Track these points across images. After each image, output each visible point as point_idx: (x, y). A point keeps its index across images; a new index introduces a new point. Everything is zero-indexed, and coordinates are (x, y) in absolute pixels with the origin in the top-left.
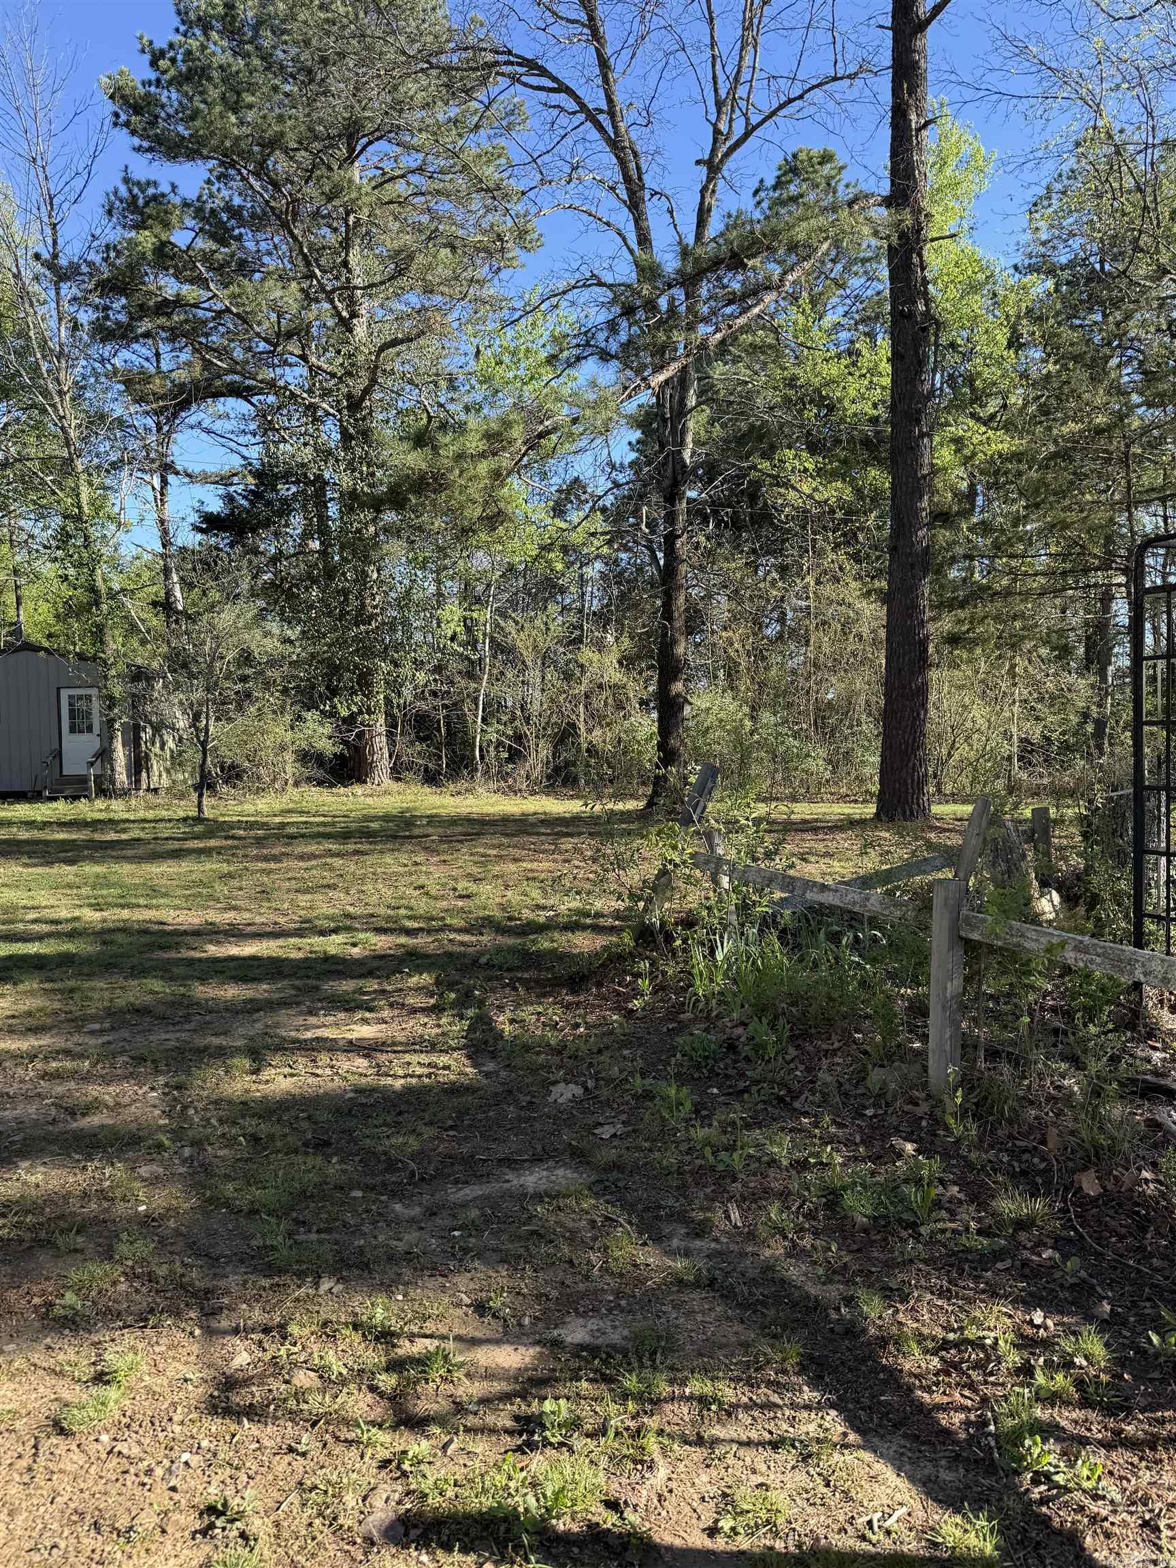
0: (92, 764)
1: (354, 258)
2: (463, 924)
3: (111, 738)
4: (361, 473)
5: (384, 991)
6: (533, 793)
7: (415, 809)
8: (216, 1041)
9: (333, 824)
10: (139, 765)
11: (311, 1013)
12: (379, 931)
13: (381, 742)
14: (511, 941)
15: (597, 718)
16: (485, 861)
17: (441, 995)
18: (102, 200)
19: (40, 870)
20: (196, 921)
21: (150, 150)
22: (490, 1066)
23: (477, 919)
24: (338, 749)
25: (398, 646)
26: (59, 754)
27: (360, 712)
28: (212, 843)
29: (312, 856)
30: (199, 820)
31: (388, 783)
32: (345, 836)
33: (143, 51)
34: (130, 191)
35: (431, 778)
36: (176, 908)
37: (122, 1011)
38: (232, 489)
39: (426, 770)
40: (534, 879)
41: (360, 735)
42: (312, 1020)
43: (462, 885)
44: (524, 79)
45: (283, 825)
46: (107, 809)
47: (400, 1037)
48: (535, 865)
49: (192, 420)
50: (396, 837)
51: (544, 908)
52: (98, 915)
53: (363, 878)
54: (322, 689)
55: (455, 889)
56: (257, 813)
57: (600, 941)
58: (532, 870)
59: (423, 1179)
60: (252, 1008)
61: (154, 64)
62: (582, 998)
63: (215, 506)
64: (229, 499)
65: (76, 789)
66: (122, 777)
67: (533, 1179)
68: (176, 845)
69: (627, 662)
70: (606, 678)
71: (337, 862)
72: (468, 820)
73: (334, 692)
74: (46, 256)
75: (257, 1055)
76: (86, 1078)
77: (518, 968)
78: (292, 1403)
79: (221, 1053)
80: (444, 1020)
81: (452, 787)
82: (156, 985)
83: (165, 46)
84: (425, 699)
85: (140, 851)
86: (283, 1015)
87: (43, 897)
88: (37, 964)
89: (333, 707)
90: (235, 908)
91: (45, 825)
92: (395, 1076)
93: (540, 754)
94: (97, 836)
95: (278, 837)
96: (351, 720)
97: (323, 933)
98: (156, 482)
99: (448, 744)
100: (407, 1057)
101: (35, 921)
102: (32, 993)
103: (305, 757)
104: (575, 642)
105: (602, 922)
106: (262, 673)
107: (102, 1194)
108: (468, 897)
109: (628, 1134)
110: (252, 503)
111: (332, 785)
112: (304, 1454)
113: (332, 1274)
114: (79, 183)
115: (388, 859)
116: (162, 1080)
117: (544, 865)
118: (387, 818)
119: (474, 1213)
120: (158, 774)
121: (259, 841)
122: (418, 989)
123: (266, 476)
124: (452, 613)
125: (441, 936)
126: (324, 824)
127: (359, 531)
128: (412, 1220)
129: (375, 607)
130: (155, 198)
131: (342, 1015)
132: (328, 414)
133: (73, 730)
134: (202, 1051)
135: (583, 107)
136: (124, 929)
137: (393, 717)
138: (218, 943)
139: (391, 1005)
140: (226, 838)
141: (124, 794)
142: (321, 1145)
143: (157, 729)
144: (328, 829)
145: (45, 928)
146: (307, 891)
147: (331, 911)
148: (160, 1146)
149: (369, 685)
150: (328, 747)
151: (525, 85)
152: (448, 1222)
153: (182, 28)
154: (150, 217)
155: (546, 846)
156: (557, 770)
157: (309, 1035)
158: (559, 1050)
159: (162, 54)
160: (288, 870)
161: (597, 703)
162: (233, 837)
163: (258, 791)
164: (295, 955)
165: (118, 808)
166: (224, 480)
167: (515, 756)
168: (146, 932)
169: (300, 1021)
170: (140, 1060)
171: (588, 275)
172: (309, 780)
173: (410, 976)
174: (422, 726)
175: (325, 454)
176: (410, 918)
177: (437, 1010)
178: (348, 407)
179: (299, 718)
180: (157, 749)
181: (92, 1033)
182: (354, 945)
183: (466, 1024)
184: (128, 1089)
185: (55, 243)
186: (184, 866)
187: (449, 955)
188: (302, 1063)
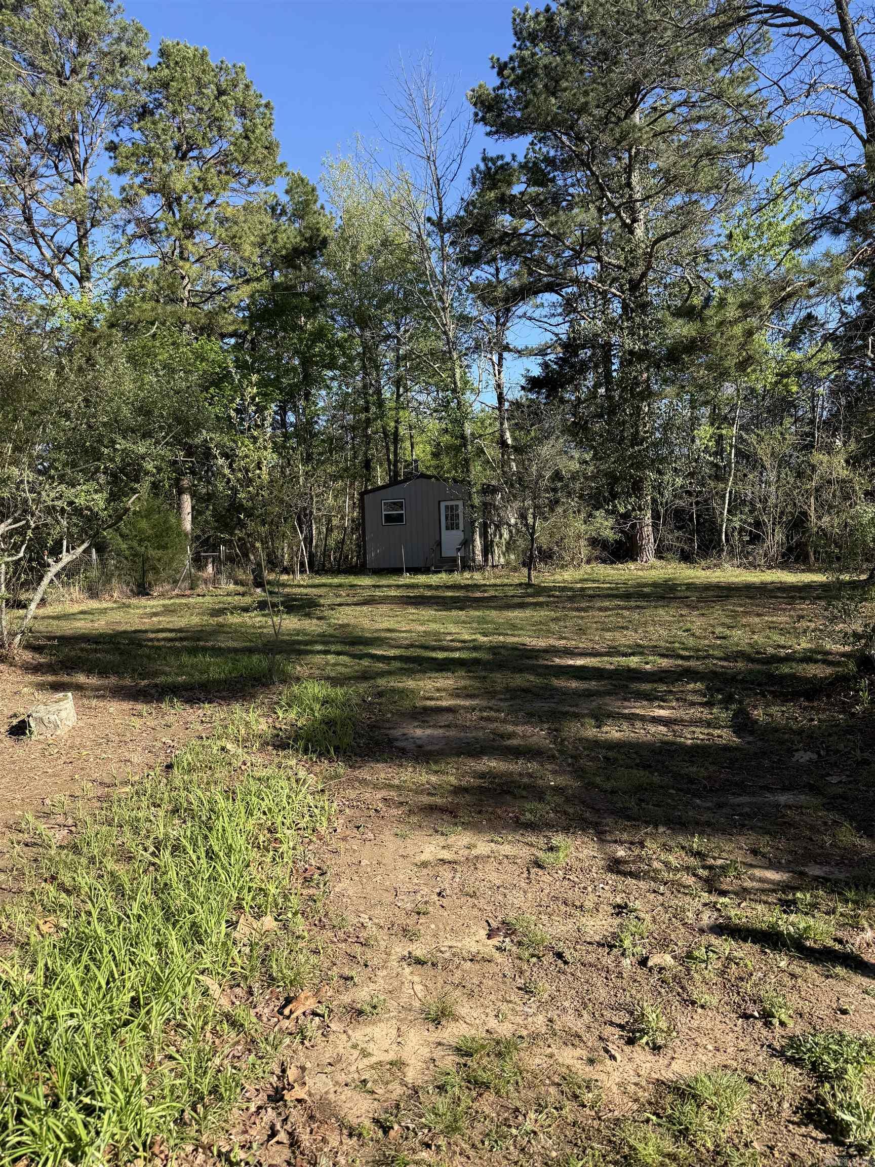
0: (459, 550)
1: (635, 178)
2: (722, 655)
3: (473, 533)
4: (639, 335)
5: (671, 692)
6: (770, 567)
7: (675, 579)
8: (572, 709)
9: (617, 589)
10: (487, 550)
11: (625, 700)
12: (663, 656)
13: (648, 530)
14: (758, 667)
15: (825, 507)
16: (734, 615)
17: (712, 696)
18: (469, 175)
19: (444, 613)
20: (543, 644)
21: (496, 132)
22: (751, 739)
23: (732, 652)
24: (617, 537)
25: (663, 460)
26: (439, 544)
27: (634, 510)
28: (541, 599)
29: (606, 609)
30: (529, 585)
31: (653, 560)
32: (627, 596)
33: (493, 67)
34: (486, 165)
35: (686, 557)
36: (530, 637)
37: (515, 690)
38: (547, 358)
39: (682, 550)
40: (774, 628)
41: (633, 526)
42: (626, 704)
43: (719, 630)
44: (770, 21)
45: (582, 589)
46: (471, 578)
47: (687, 718)
48: (775, 619)
49: (520, 312)
50: (664, 598)
51: (784, 647)
52: (485, 639)
53: (646, 623)
54: (606, 494)
55: (713, 633)
56: (564, 581)
57: (829, 671)
58: (772, 622)
59: (711, 790)
60: (589, 694)
61: (500, 73)
62: (815, 704)
63: (537, 372)
64: (545, 366)
65: (450, 565)
66: (479, 557)
67: (783, 799)
68: (519, 600)
69: (853, 461)
70: (835, 475)
71: (626, 613)
72: (717, 587)
73: (614, 496)
74: (434, 218)
75: (600, 718)
76: (504, 721)
77: (766, 684)
78: (652, 874)
79: (577, 716)
80: (715, 711)
81: (703, 563)
82: (532, 678)
83: (507, 59)
84: (681, 498)
85: (499, 603)
86: (607, 700)
87: (452, 628)
88: (461, 663)
89: (615, 506)
90: (565, 638)
91: (437, 588)
92: (685, 738)
93: (776, 538)
94: (470, 594)
95: (583, 596)
96: (626, 516)
97: (625, 655)
98: (495, 358)
99: (698, 532)
100: (693, 729)
101: (452, 641)
102: (463, 678)
103: (594, 542)
104: (808, 447)
105: (830, 657)
106: (567, 486)
107: (530, 775)
108: (724, 638)
109: (850, 782)
110: (560, 366)
111: (612, 562)
112: (662, 894)
113: (665, 825)
114: (455, 166)
115: (661, 612)
116: (546, 726)
117: (782, 619)
118: (655, 585)
119: (747, 809)
120: (498, 557)
121: (571, 599)
122: (695, 692)
123: (571, 346)
124: (705, 432)
125: (707, 661)
126: (609, 588)
127: (635, 378)
128: (709, 808)
129: (646, 432)
130: (502, 167)
131: (645, 703)
132: (615, 295)
133: (447, 528)
134: (566, 713)
135: (819, 31)
136: (504, 646)
137: (658, 513)
138: (560, 657)
139: (677, 700)
140: (549, 596)
141: (481, 568)
142: (647, 767)
143: (498, 527)
144: (615, 592)
145: (458, 645)
146: (609, 630)
147: (627, 643)
148: (553, 756)
149: (640, 489)
150: (609, 534)
151: (772, 25)
152: (732, 812)
153: (518, 43)
154: (499, 181)
155: (783, 606)
156: (790, 549)
157: (626, 711)
158: (800, 732)
159: (506, 64)
160: (594, 617)
161: (826, 496)
162: (553, 596)
163: (562, 567)
164: (608, 667)
165: (477, 577)
166: (542, 352)
167: (755, 539)
168: (516, 649)
169: (619, 703)
170: (531, 715)
171: (822, 162)
172: (596, 558)
173: (688, 683)
174: (679, 517)
175: (611, 324)
176: (683, 649)
177: (709, 704)
178: (630, 290)
179: (590, 515)
180: (497, 539)
181: (501, 700)
182: (647, 663)
183: (731, 713)
184: (529, 729)
185: (441, 209)
186: (528, 613)
187: (714, 673)
188: (625, 726)
